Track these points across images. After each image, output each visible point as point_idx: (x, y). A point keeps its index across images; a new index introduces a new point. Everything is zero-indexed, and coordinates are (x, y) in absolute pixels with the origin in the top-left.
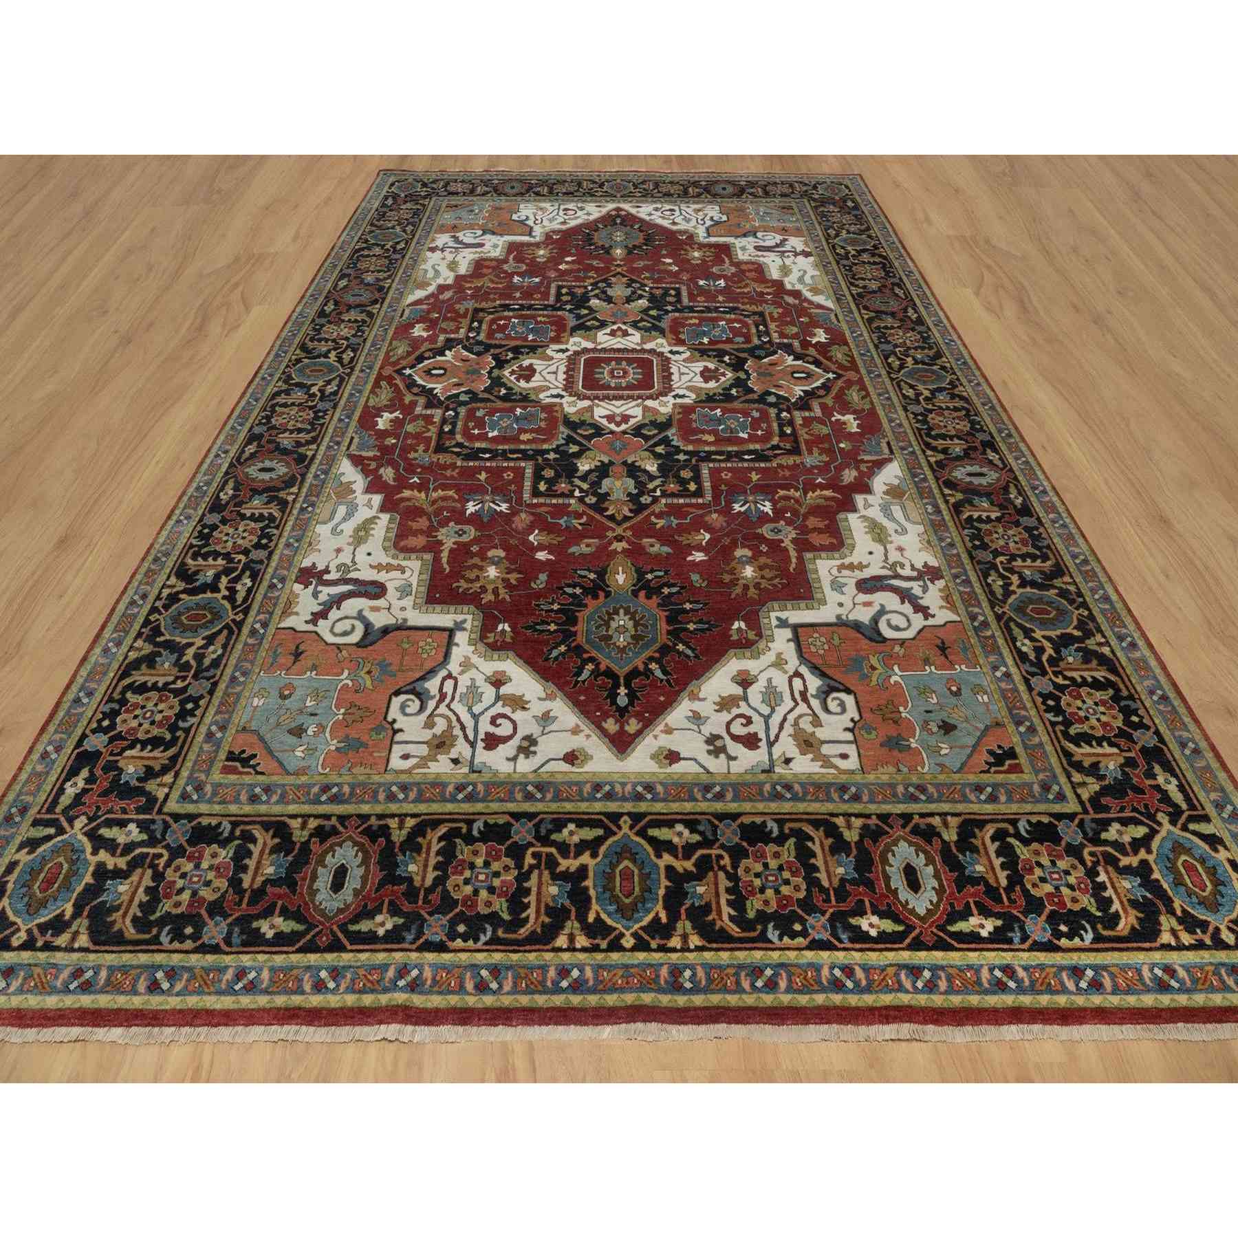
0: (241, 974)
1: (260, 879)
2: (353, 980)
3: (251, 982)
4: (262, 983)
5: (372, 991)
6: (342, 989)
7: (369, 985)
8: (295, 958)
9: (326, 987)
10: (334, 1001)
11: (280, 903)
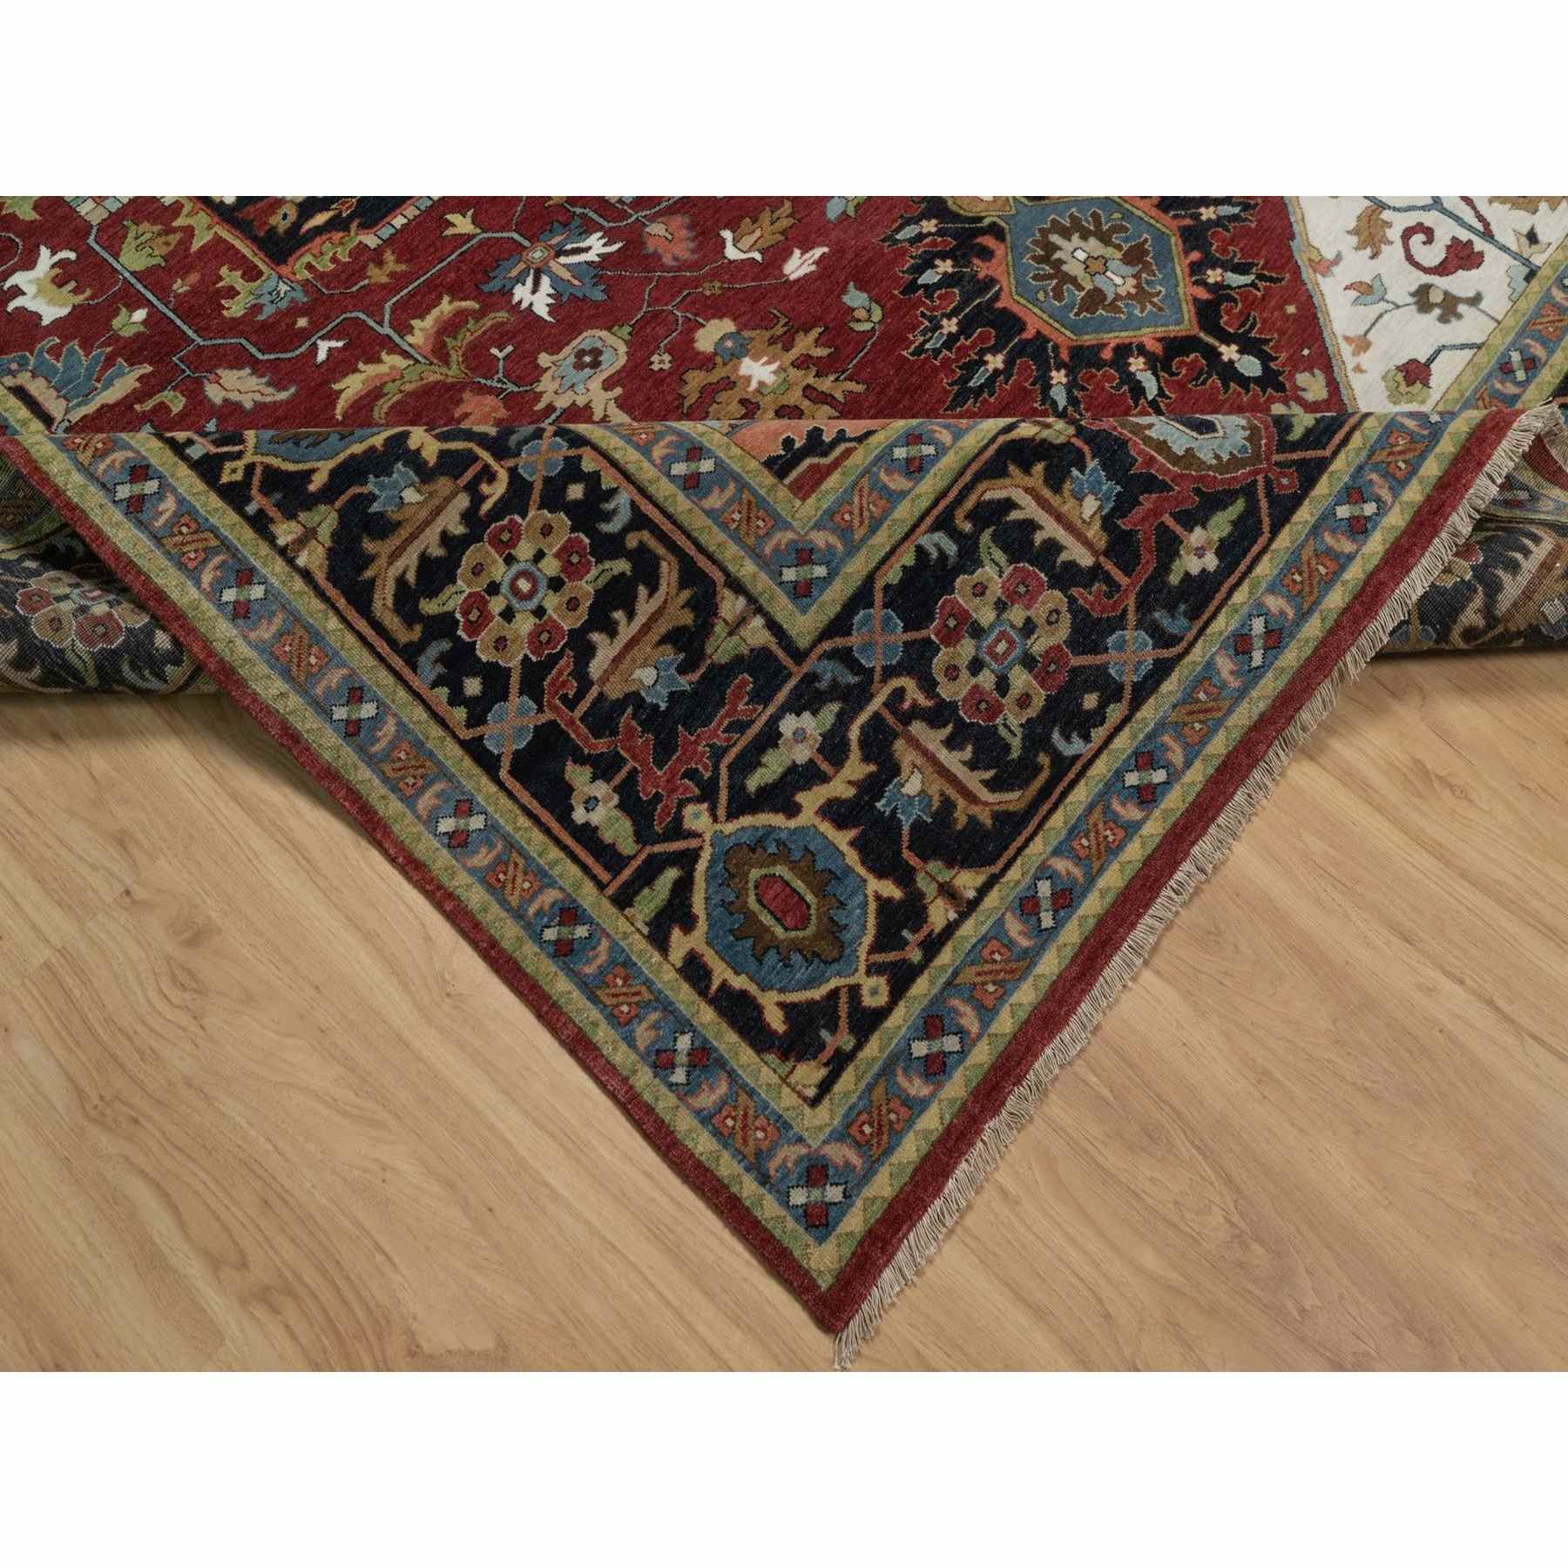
0: (1240, 644)
1: (1094, 532)
2: (1386, 475)
3: (1269, 632)
4: (1282, 612)
5: (1422, 457)
6: (1385, 494)
7: (1409, 456)
8: (1284, 540)
9: (1368, 519)
10: (1396, 519)
11: (1168, 520)
